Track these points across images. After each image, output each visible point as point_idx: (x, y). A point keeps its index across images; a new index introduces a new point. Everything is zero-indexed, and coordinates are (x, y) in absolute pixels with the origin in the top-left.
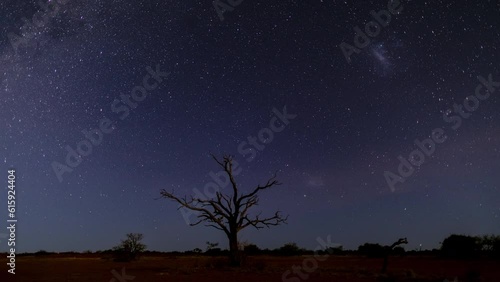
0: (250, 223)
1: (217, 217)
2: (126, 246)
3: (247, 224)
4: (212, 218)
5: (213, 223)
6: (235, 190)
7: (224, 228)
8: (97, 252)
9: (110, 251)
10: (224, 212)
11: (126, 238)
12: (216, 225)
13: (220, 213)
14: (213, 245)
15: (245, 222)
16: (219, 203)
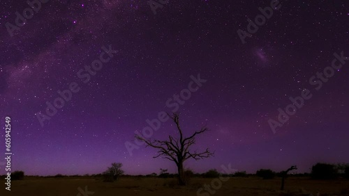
0: (191, 156)
1: (170, 152)
2: (111, 171)
3: (189, 157)
4: (166, 153)
5: (168, 156)
6: (181, 135)
7: (175, 160)
8: (92, 176)
9: (100, 175)
10: (174, 149)
11: (111, 166)
12: (170, 157)
13: (171, 149)
14: (164, 171)
15: (188, 155)
16: (171, 143)
